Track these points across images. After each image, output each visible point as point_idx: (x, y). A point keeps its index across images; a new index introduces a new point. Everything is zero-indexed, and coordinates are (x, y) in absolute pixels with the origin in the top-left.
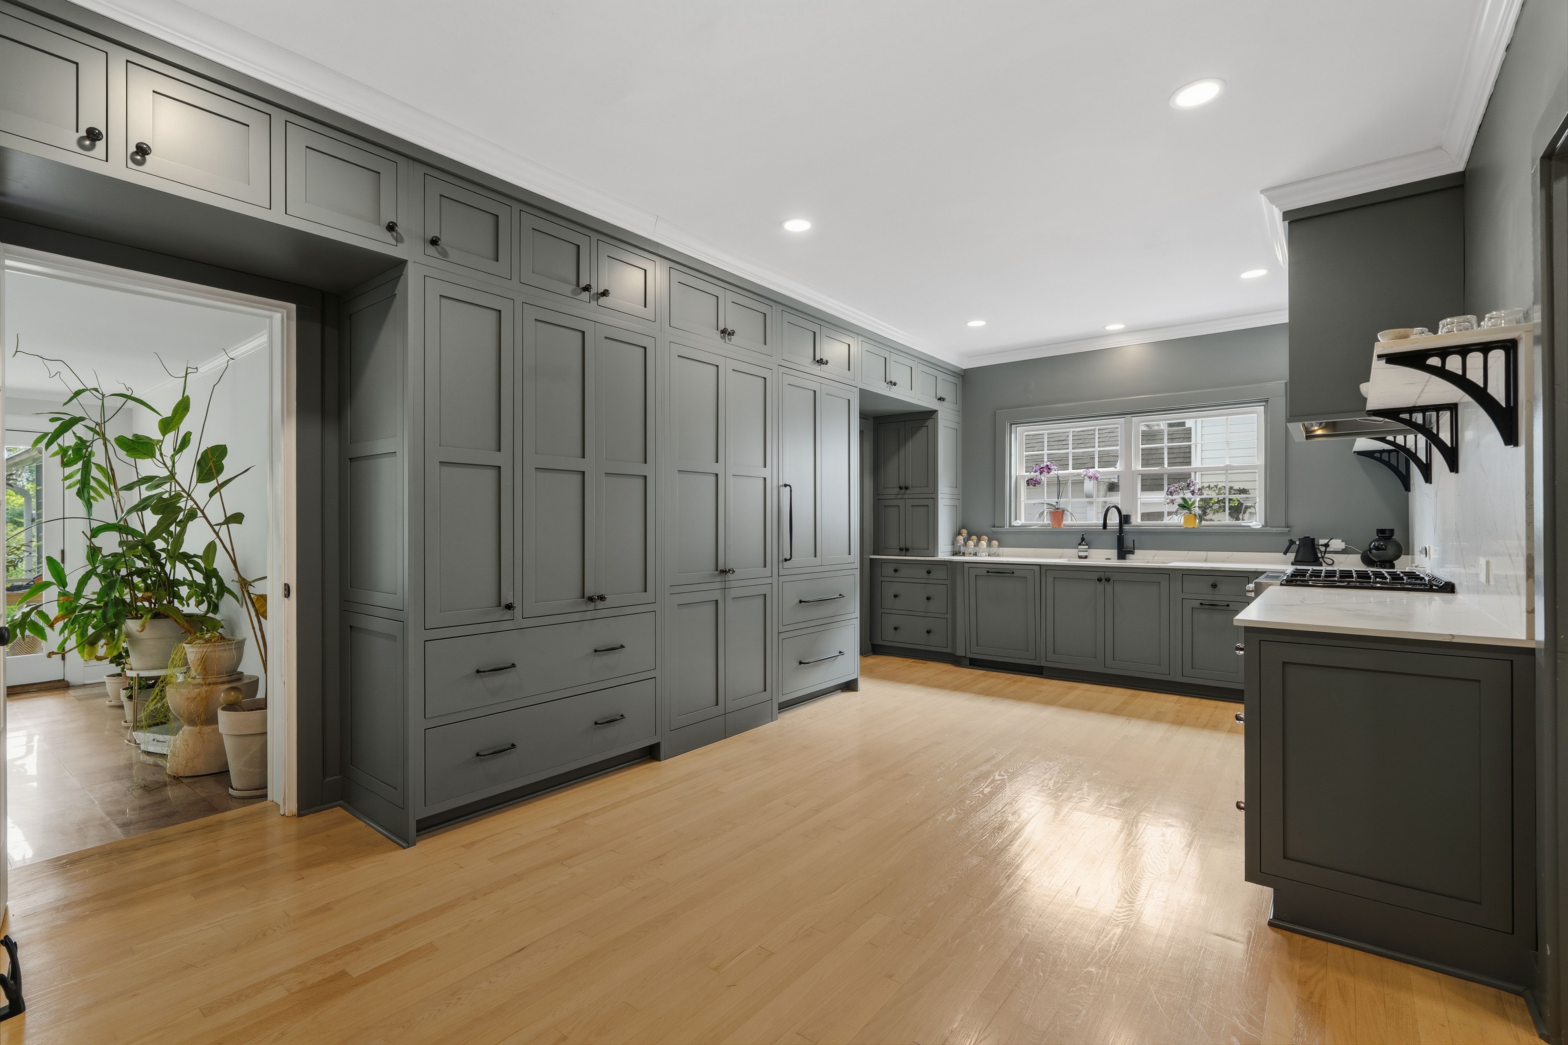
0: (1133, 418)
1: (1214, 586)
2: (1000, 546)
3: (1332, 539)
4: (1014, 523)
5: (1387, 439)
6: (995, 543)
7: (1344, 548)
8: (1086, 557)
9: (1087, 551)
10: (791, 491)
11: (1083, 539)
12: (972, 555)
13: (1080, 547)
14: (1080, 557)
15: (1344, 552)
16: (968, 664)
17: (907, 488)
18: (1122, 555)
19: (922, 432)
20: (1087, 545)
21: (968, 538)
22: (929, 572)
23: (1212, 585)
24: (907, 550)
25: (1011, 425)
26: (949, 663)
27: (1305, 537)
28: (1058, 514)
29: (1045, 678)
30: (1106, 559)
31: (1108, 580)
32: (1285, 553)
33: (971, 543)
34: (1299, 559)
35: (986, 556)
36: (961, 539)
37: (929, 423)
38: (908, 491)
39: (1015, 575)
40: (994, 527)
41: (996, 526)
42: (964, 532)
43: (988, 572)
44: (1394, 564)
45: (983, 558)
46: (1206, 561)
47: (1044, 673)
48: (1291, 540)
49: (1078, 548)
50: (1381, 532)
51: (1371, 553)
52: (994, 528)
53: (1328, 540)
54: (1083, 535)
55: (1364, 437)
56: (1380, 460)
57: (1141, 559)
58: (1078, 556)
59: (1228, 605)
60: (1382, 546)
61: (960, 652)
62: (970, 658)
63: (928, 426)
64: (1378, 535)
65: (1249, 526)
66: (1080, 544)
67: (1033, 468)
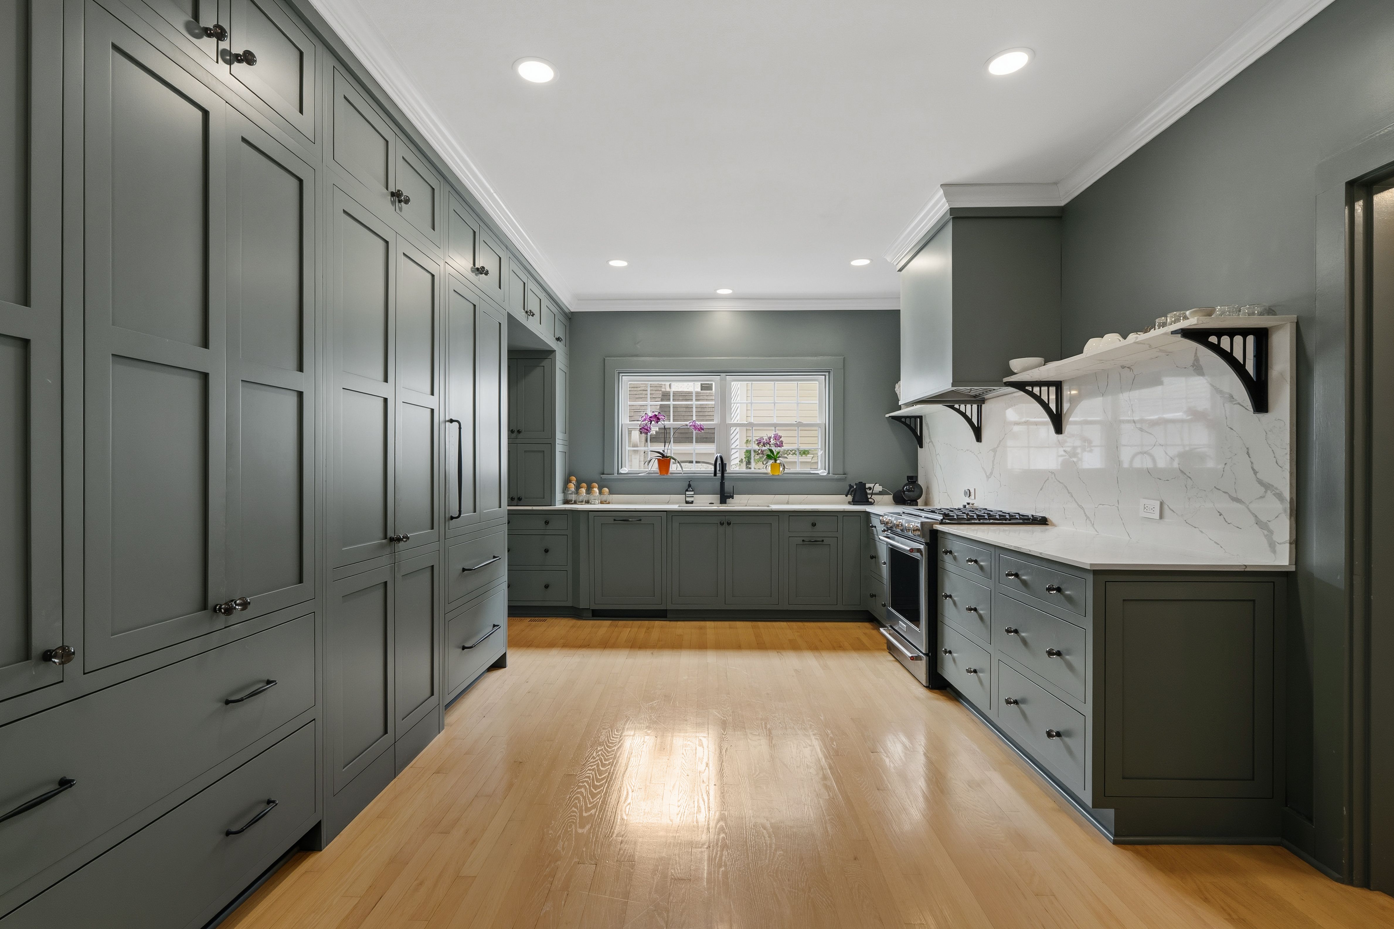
0: (727, 377)
1: (814, 525)
2: (611, 493)
3: (876, 483)
4: (621, 471)
5: (955, 406)
6: (606, 490)
7: (881, 490)
8: (692, 502)
9: (693, 497)
10: (460, 428)
11: (689, 486)
12: (584, 503)
13: (687, 493)
14: (687, 502)
15: (880, 493)
16: (591, 616)
17: (519, 432)
18: (723, 501)
19: (537, 372)
20: (693, 491)
21: (578, 487)
22: (547, 523)
23: (812, 524)
24: (520, 499)
25: (619, 373)
26: (570, 617)
27: (859, 482)
28: (664, 461)
29: (670, 621)
30: (710, 504)
31: (729, 524)
32: (847, 496)
33: (583, 491)
34: (856, 499)
35: (599, 504)
36: (572, 487)
37: (546, 363)
38: (520, 436)
39: (642, 522)
40: (603, 474)
41: (605, 473)
42: (574, 479)
43: (615, 520)
44: (917, 502)
45: (596, 506)
46: (788, 503)
47: (668, 616)
48: (850, 485)
49: (685, 494)
50: (909, 478)
51: (904, 494)
52: (603, 476)
53: (874, 484)
54: (689, 481)
55: (941, 404)
56: (905, 423)
57: (740, 503)
58: (685, 501)
59: (823, 541)
60: (911, 488)
61: (583, 604)
62: (592, 610)
63: (544, 366)
64: (908, 480)
65: (818, 474)
66: (687, 490)
67: (643, 416)
